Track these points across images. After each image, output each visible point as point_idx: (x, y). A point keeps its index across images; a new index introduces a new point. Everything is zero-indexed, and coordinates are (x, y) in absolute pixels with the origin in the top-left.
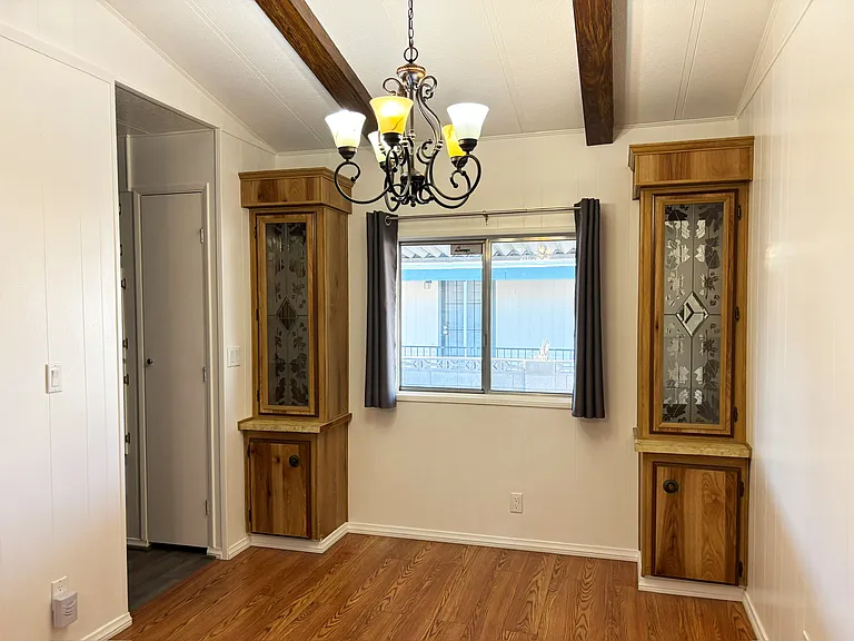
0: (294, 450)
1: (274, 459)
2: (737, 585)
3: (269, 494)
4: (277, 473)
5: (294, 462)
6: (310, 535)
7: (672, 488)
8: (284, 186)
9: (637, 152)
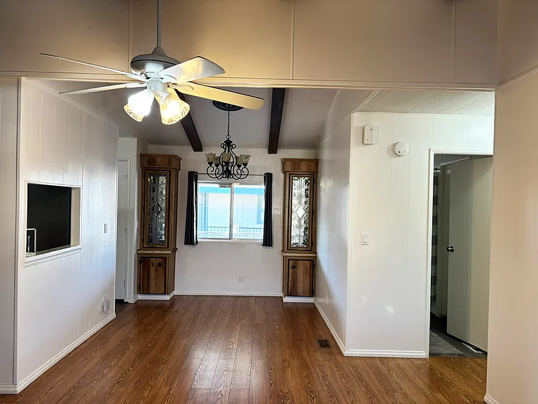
0: (160, 260)
1: (151, 264)
2: (312, 296)
3: (149, 278)
4: (152, 270)
5: (160, 265)
6: (165, 293)
7: (294, 267)
8: (159, 160)
9: (284, 161)
